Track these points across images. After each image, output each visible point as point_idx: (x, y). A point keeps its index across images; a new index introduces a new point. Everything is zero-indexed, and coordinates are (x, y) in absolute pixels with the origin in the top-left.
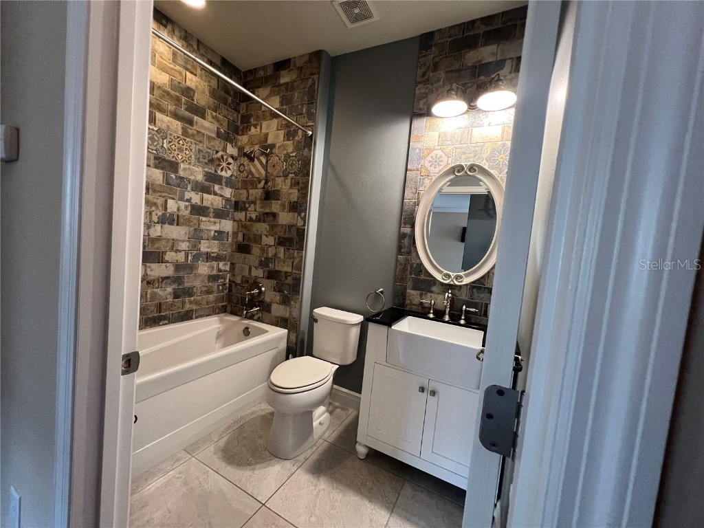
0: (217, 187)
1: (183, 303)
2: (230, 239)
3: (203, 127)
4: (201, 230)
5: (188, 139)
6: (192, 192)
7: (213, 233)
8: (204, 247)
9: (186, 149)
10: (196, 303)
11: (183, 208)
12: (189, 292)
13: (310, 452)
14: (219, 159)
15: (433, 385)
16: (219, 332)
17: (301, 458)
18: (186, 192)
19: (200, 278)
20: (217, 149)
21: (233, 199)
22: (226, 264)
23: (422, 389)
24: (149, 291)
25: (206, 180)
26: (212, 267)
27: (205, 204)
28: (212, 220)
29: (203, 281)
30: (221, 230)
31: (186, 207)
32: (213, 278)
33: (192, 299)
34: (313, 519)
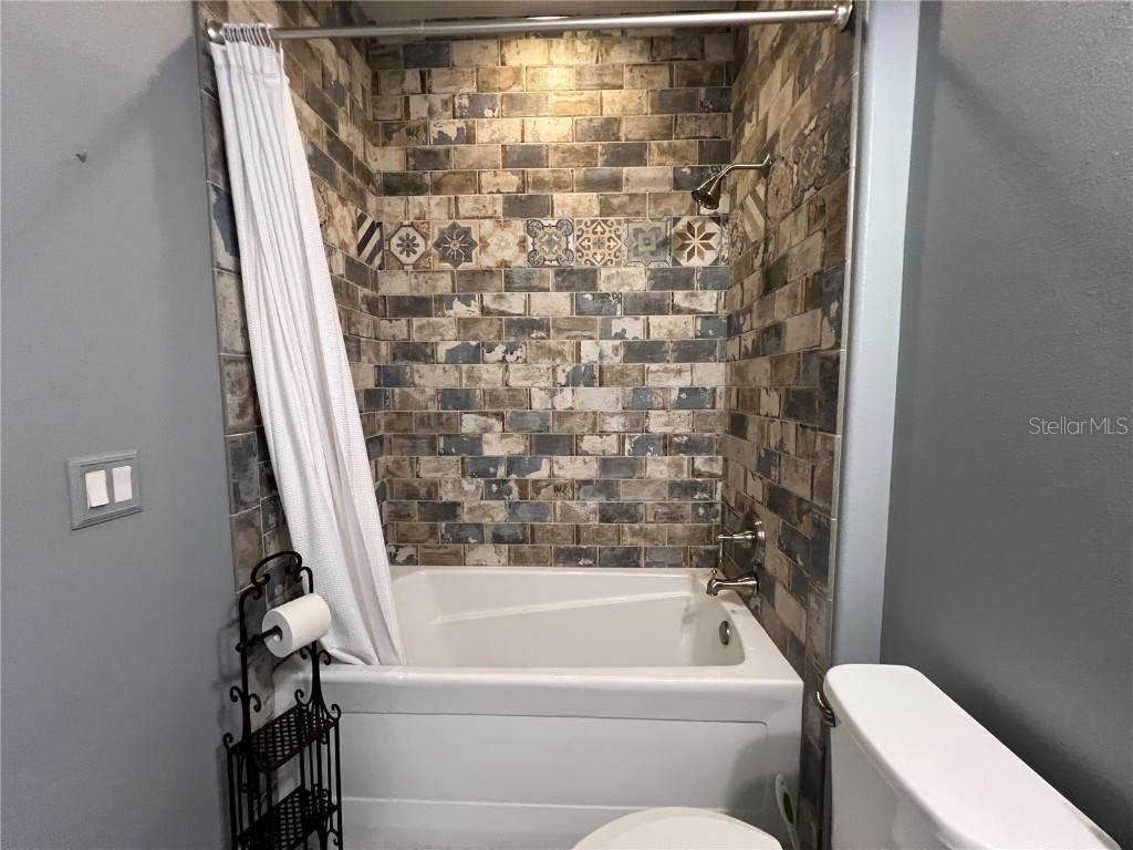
0: (679, 297)
1: (619, 532)
2: (720, 405)
3: (642, 182)
4: (648, 391)
5: (612, 219)
6: (627, 319)
7: (674, 396)
8: (657, 424)
9: (610, 239)
10: (645, 535)
11: (609, 352)
12: (630, 513)
14: (682, 235)
16: (687, 609)
18: (613, 322)
19: (652, 487)
20: (675, 215)
21: (723, 313)
22: (712, 460)
24: (559, 503)
25: (654, 288)
26: (679, 466)
27: (654, 336)
28: (673, 366)
29: (657, 493)
30: (696, 385)
31: (616, 349)
32: (682, 489)
33: (637, 526)
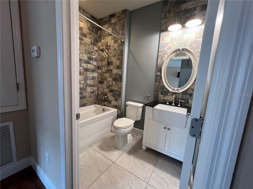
0: (91, 62)
1: (83, 101)
2: (96, 79)
3: (86, 41)
4: (87, 77)
5: (82, 46)
6: (84, 64)
7: (91, 77)
8: (89, 82)
9: (81, 49)
10: (87, 101)
11: (81, 69)
12: (85, 97)
13: (127, 148)
14: (92, 52)
15: (169, 127)
16: (94, 110)
17: (124, 149)
18: (82, 64)
19: (88, 93)
20: (91, 48)
21: (97, 66)
22: (96, 88)
23: (165, 128)
25: (88, 59)
26: (91, 89)
27: (88, 68)
28: (91, 73)
29: (89, 94)
30: (94, 76)
31: (82, 69)
32: (92, 92)
33: (86, 99)
34: (130, 167)
